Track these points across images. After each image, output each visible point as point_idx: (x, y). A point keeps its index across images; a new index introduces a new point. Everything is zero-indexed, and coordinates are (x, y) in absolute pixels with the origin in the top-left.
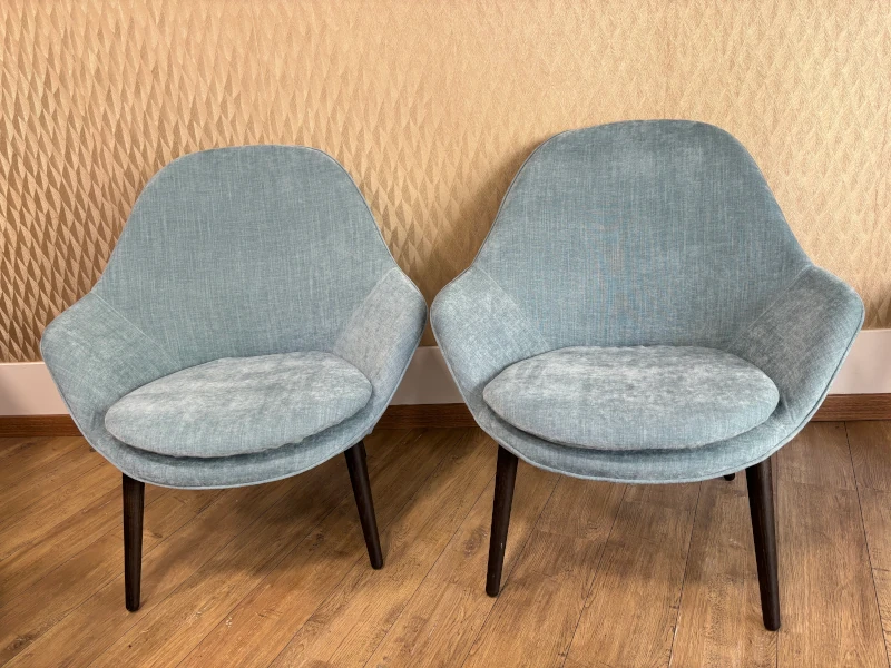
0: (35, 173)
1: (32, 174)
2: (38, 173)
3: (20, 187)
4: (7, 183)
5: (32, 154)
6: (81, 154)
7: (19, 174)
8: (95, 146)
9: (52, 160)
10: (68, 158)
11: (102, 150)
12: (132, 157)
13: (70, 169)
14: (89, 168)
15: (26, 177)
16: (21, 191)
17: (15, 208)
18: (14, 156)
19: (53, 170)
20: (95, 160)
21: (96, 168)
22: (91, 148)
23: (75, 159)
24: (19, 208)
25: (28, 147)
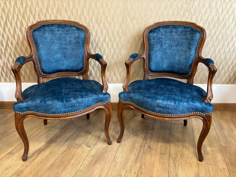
0: (33, 14)
1: (32, 15)
2: (35, 15)
3: (26, 19)
4: (21, 17)
5: (33, 7)
6: (52, 9)
7: (27, 14)
8: (58, 7)
9: (41, 10)
10: (47, 10)
11: (61, 8)
12: (72, 12)
13: (47, 14)
14: (55, 14)
15: (29, 15)
16: (26, 21)
17: (23, 27)
18: (26, 7)
19: (41, 14)
20: (58, 12)
21: (57, 14)
22: (57, 7)
23: (50, 10)
24: (25, 27)
25: (32, 4)
